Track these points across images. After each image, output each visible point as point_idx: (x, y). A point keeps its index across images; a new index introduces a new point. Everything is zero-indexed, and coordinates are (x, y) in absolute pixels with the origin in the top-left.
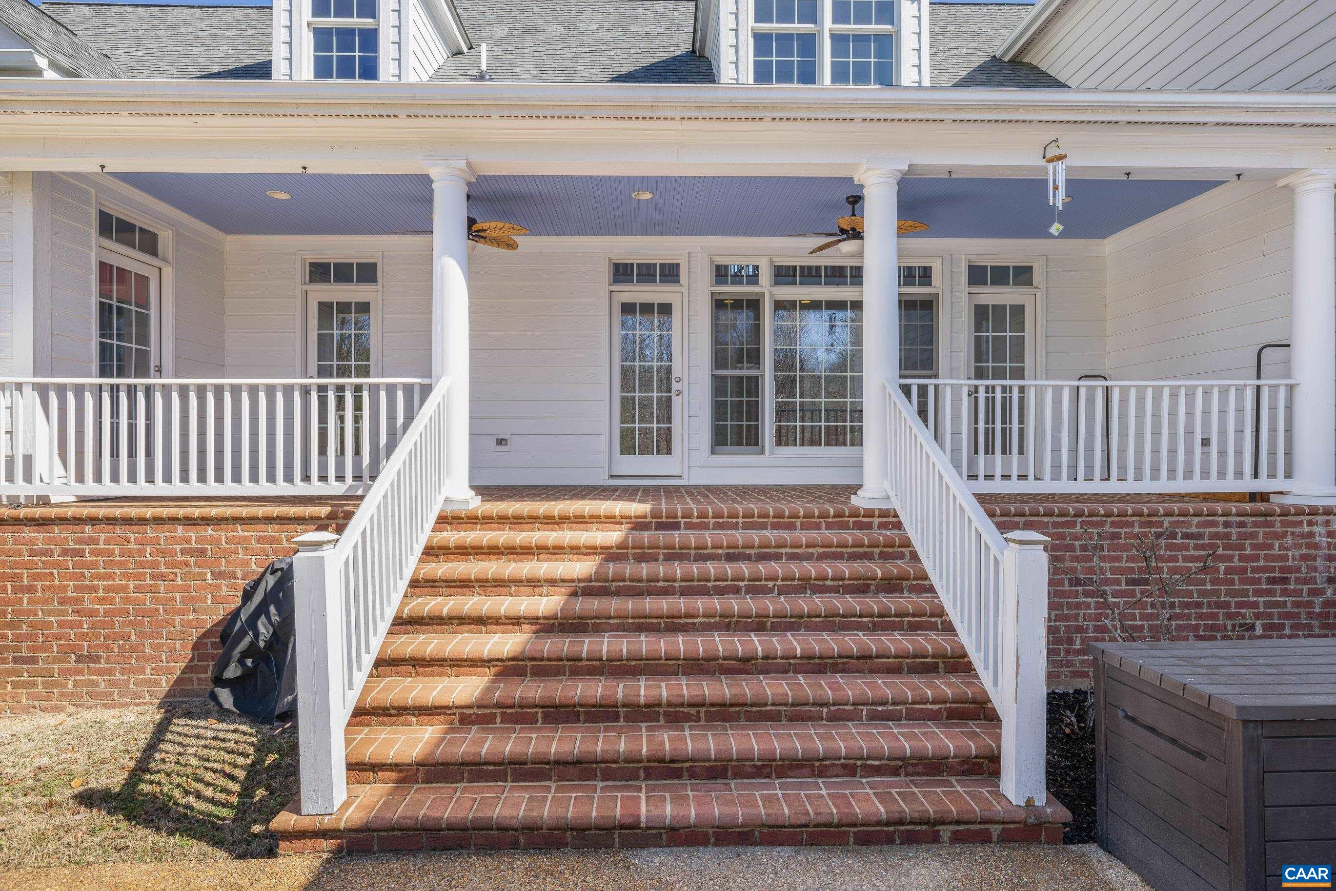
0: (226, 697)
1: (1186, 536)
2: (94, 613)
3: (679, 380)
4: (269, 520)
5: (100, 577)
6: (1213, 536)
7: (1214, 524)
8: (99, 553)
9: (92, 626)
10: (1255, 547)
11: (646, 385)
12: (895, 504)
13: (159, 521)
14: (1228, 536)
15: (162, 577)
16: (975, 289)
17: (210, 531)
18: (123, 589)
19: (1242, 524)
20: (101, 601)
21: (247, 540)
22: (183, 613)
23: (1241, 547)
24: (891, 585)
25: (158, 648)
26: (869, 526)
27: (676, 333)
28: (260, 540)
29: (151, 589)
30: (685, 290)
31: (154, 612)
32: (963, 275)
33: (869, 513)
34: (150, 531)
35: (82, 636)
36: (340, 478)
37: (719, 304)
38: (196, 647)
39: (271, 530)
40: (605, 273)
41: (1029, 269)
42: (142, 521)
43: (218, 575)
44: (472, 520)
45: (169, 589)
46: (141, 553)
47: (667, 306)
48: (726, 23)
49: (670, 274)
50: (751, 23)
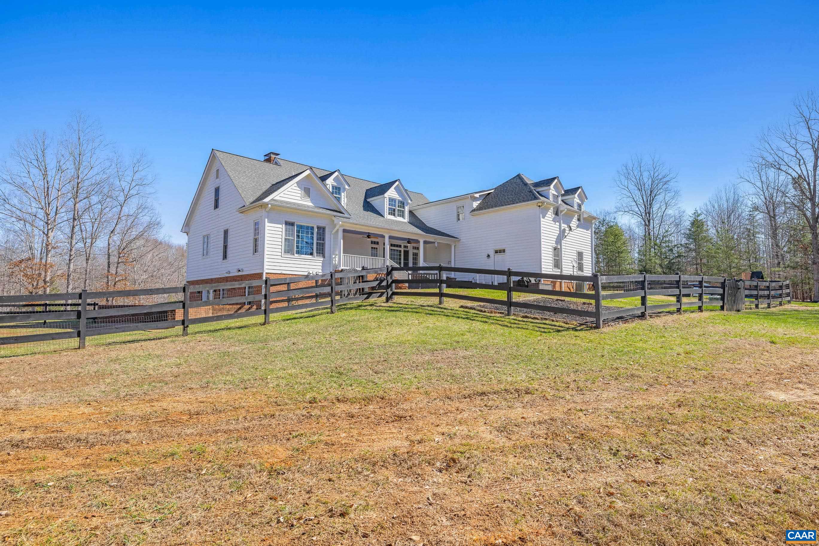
47: (377, 248)
48: (386, 206)
49: (378, 243)
50: (388, 206)
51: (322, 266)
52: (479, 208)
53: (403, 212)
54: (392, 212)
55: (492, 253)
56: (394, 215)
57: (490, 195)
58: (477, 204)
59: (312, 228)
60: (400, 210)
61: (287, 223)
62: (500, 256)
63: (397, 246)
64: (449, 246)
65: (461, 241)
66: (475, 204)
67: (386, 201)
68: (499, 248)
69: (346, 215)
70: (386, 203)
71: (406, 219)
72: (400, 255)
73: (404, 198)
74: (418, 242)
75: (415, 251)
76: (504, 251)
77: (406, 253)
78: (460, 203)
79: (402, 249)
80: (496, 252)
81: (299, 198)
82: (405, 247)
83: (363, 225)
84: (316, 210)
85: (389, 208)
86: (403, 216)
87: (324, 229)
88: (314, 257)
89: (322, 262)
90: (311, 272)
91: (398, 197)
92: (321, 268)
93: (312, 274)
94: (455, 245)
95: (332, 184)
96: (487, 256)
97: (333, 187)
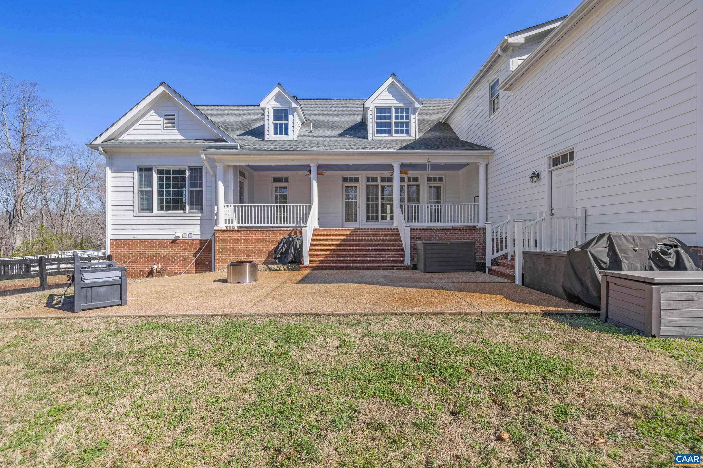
0: (277, 261)
1: (455, 233)
2: (249, 248)
3: (359, 204)
4: (281, 230)
5: (250, 241)
6: (461, 233)
7: (461, 231)
8: (250, 237)
9: (249, 250)
10: (469, 236)
11: (351, 206)
12: (398, 228)
13: (261, 231)
14: (463, 233)
15: (262, 241)
16: (429, 183)
17: (270, 232)
18: (254, 243)
19: (466, 231)
20: (251, 245)
21: (277, 234)
22: (266, 248)
23: (466, 236)
24: (395, 240)
25: (261, 254)
26: (394, 232)
27: (358, 193)
28: (280, 234)
29: (260, 243)
30: (360, 183)
31: (260, 248)
32: (426, 179)
33: (394, 229)
34: (259, 233)
35: (247, 252)
36: (294, 223)
37: (368, 186)
38: (268, 254)
39: (282, 232)
40: (341, 179)
41: (442, 178)
42: (258, 231)
43: (272, 241)
44: (319, 230)
45: (263, 243)
46: (258, 237)
47: (356, 187)
48: (370, 121)
49: (357, 180)
50: (376, 120)
51: (201, 225)
53: (408, 125)
54: (383, 128)
55: (543, 169)
56: (389, 132)
58: (521, 63)
59: (183, 172)
60: (401, 123)
61: (141, 170)
62: (563, 172)
67: (370, 113)
68: (560, 152)
69: (229, 143)
70: (370, 117)
71: (413, 136)
73: (409, 103)
74: (390, 167)
76: (571, 156)
80: (555, 162)
81: (159, 132)
83: (273, 154)
84: (186, 143)
85: (378, 124)
86: (407, 132)
87: (200, 170)
88: (187, 212)
89: (199, 218)
90: (180, 235)
91: (396, 102)
92: (198, 227)
93: (181, 238)
94: (487, 165)
95: (272, 107)
96: (531, 177)
97: (275, 111)
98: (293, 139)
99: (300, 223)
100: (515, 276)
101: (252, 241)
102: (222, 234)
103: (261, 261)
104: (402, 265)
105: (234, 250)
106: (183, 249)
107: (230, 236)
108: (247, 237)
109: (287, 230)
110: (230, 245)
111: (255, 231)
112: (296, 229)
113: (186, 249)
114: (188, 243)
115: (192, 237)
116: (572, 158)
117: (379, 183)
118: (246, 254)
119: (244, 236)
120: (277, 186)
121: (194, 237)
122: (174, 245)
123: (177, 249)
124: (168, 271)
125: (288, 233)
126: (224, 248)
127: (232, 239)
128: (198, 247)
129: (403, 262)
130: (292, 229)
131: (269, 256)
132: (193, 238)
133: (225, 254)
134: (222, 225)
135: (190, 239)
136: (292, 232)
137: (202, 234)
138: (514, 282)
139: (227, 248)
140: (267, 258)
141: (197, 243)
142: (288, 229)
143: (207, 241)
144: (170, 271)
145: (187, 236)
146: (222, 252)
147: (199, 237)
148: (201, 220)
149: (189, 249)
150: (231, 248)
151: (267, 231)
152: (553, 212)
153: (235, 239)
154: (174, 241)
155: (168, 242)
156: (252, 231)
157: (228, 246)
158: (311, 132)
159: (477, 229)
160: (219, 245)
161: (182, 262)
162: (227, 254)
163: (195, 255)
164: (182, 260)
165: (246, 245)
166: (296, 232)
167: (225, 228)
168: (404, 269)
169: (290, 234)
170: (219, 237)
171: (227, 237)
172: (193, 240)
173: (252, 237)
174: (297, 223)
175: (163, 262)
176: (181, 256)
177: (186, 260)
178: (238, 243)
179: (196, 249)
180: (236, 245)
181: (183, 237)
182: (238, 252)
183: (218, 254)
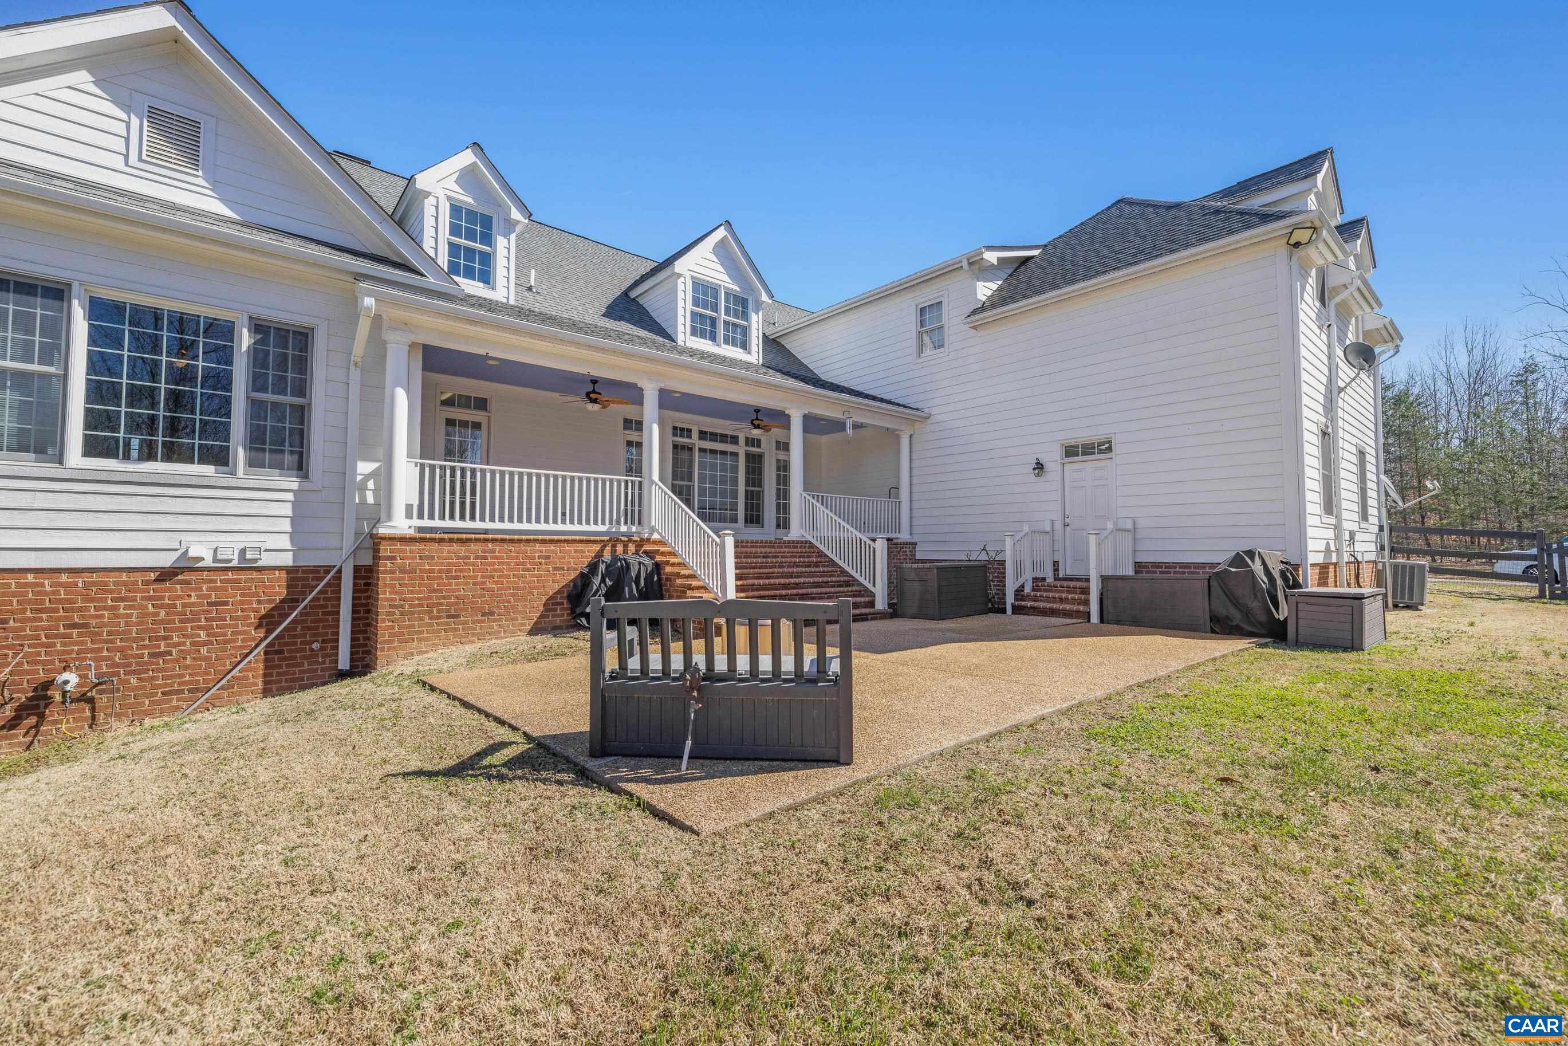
2: (492, 589)
4: (581, 541)
5: (495, 570)
8: (496, 557)
9: (491, 596)
12: (808, 539)
13: (528, 541)
15: (528, 570)
16: (777, 452)
18: (508, 577)
20: (496, 582)
22: (538, 588)
25: (525, 606)
28: (576, 551)
29: (522, 576)
31: (523, 588)
32: (774, 445)
34: (523, 547)
35: (485, 602)
38: (544, 605)
39: (581, 546)
40: (621, 423)
42: (520, 541)
43: (555, 569)
45: (531, 576)
46: (517, 557)
48: (681, 304)
50: (689, 306)
52: (999, 300)
53: (745, 331)
54: (703, 326)
55: (1053, 458)
56: (713, 338)
57: (1030, 264)
58: (989, 293)
59: (226, 330)
60: (735, 325)
62: (1087, 468)
63: (724, 438)
64: (893, 435)
65: (933, 419)
66: (985, 290)
67: (681, 287)
68: (1081, 435)
70: (681, 295)
71: (755, 355)
72: (735, 470)
73: (750, 288)
74: (784, 420)
75: (782, 456)
76: (1106, 447)
77: (755, 462)
78: (926, 296)
79: (741, 449)
80: (1071, 451)
81: (118, 162)
82: (751, 442)
85: (693, 314)
86: (744, 346)
87: (303, 338)
88: (240, 474)
89: (290, 496)
90: (201, 551)
91: (726, 278)
92: (286, 526)
93: (208, 562)
94: (911, 436)
95: (449, 198)
96: (1034, 469)
97: (456, 210)
98: (505, 300)
99: (618, 523)
100: (1089, 613)
101: (500, 570)
102: (403, 551)
103: (523, 625)
104: (871, 610)
105: (444, 597)
106: (210, 604)
107: (433, 557)
108: (485, 558)
109: (595, 542)
110: (429, 585)
111: (512, 541)
112: (618, 540)
113: (226, 603)
114: (238, 581)
115: (256, 560)
116: (1109, 449)
117: (695, 440)
118: (480, 609)
119: (476, 557)
120: (452, 416)
121: (267, 560)
122: (170, 590)
123: (184, 605)
124: (134, 688)
125: (597, 547)
126: (411, 592)
127: (437, 564)
128: (280, 592)
129: (872, 604)
130: (606, 538)
131: (546, 610)
132: (259, 564)
133: (412, 613)
134: (400, 524)
135: (248, 567)
136: (605, 546)
137: (298, 550)
138: (1089, 621)
139: (420, 592)
140: (541, 616)
141: (279, 579)
142: (598, 538)
143: (327, 572)
144: (141, 688)
145: (236, 557)
146: (402, 606)
147: (287, 559)
148: (295, 505)
149: (242, 603)
150: (435, 591)
151: (544, 542)
152: (1067, 521)
153: (449, 564)
154: (166, 575)
155: (139, 578)
156: (503, 541)
157: (425, 585)
158: (530, 289)
159: (896, 544)
160: (393, 586)
161: (204, 651)
162: (419, 613)
163: (268, 621)
164: (205, 644)
165: (484, 583)
166: (614, 546)
167: (411, 532)
168: (881, 618)
169: (602, 551)
170: (394, 558)
171: (421, 558)
172: (260, 569)
173: (502, 558)
174: (611, 523)
175: (105, 659)
176: (200, 628)
177: (225, 642)
178: (457, 577)
179: (270, 601)
180: (450, 584)
181: (215, 560)
182: (457, 604)
183: (389, 614)
